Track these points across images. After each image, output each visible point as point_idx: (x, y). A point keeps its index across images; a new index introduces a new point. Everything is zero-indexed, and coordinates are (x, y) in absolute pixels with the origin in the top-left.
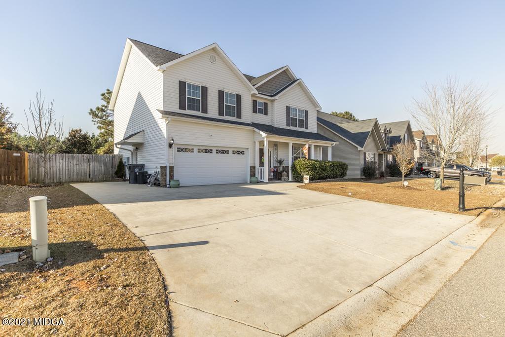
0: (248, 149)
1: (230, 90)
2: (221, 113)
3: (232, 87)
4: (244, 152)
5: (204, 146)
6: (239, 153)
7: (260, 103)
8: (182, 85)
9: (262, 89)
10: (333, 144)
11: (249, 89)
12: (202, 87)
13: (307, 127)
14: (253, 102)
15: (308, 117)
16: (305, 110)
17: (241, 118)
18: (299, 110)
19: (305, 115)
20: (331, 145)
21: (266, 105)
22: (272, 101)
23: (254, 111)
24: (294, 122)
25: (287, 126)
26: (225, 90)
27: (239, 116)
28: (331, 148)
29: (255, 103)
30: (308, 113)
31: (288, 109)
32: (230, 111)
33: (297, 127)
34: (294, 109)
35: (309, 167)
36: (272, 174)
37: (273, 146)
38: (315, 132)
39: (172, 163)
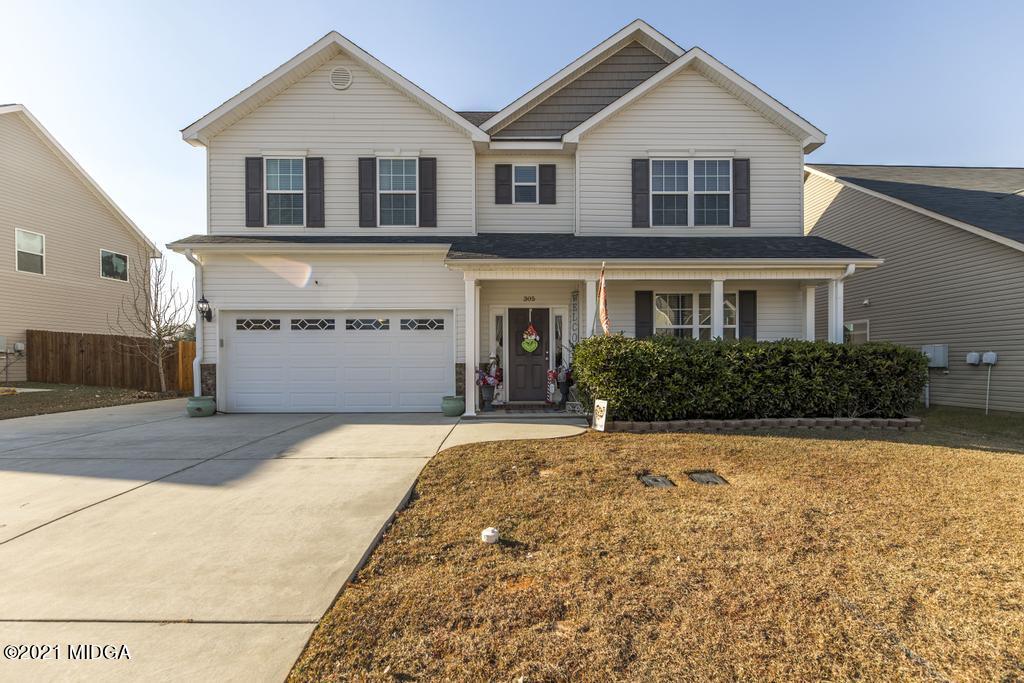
0: (451, 310)
1: (392, 150)
2: (366, 219)
3: (400, 143)
4: (442, 321)
5: (305, 311)
6: (423, 325)
7: (525, 173)
8: (254, 166)
9: (533, 126)
10: (846, 269)
11: (466, 134)
12: (308, 159)
13: (743, 220)
14: (493, 171)
15: (752, 184)
16: (731, 160)
17: (435, 226)
18: (699, 165)
19: (731, 176)
20: (839, 275)
21: (548, 173)
22: (573, 156)
23: (502, 197)
24: (671, 209)
25: (634, 226)
26: (380, 155)
27: (429, 219)
28: (841, 287)
29: (503, 173)
30: (752, 166)
31: (639, 167)
32: (397, 210)
33: (686, 224)
34: (669, 164)
35: (605, 369)
36: (552, 388)
37: (569, 296)
38: (792, 233)
39: (214, 356)
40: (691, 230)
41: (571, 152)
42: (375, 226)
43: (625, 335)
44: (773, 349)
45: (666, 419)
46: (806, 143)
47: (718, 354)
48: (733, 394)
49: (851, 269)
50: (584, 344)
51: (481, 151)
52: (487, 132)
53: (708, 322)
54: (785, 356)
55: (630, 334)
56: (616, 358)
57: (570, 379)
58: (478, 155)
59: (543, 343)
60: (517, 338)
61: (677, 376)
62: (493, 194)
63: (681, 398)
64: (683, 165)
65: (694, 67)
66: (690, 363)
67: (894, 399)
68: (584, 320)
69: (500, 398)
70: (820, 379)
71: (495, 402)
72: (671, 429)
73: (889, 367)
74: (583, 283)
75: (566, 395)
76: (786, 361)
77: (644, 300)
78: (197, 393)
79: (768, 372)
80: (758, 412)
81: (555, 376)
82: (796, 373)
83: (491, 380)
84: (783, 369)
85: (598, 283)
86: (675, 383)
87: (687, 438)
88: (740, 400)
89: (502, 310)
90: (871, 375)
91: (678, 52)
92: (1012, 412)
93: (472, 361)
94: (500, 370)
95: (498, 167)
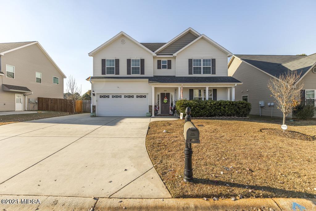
0: (148, 94)
1: (134, 57)
2: (129, 73)
3: (136, 55)
4: (146, 96)
5: (115, 94)
6: (141, 97)
7: (164, 62)
8: (103, 61)
9: (166, 51)
10: (235, 85)
11: (151, 54)
12: (115, 59)
13: (214, 72)
14: (157, 62)
15: (216, 64)
16: (211, 59)
17: (144, 74)
18: (204, 60)
19: (211, 63)
20: (234, 86)
21: (169, 62)
22: (175, 58)
23: (159, 67)
24: (197, 70)
25: (189, 74)
26: (132, 59)
27: (143, 73)
28: (234, 89)
29: (159, 62)
30: (216, 60)
31: (190, 61)
32: (136, 71)
33: (201, 74)
34: (197, 60)
35: (182, 106)
36: (170, 111)
37: (174, 90)
38: (225, 75)
39: (95, 104)
40: (202, 75)
41: (175, 57)
42: (130, 74)
43: (187, 99)
44: (218, 102)
45: (195, 117)
46: (228, 55)
47: (206, 103)
48: (209, 112)
49: (236, 85)
50: (178, 101)
51: (154, 57)
52: (156, 53)
53: (205, 96)
54: (220, 104)
55: (188, 99)
56: (185, 104)
57: (175, 109)
58: (153, 58)
59: (168, 101)
60: (162, 100)
61: (197, 108)
62: (157, 67)
63: (198, 112)
64: (200, 60)
65: (203, 38)
66: (200, 105)
67: (243, 113)
68: (178, 96)
69: (159, 113)
70: (227, 109)
71: (158, 114)
72: (196, 119)
73: (242, 106)
74: (178, 88)
75: (174, 113)
76: (220, 105)
77: (191, 91)
78: (92, 112)
79: (216, 107)
80: (215, 115)
81: (171, 108)
82: (222, 107)
83: (157, 109)
84: (220, 106)
85: (181, 88)
86: (197, 109)
87: (199, 120)
88: (210, 113)
89: (159, 93)
90: (238, 108)
91: (199, 35)
92: (277, 117)
93: (153, 105)
94: (159, 107)
95: (158, 61)
